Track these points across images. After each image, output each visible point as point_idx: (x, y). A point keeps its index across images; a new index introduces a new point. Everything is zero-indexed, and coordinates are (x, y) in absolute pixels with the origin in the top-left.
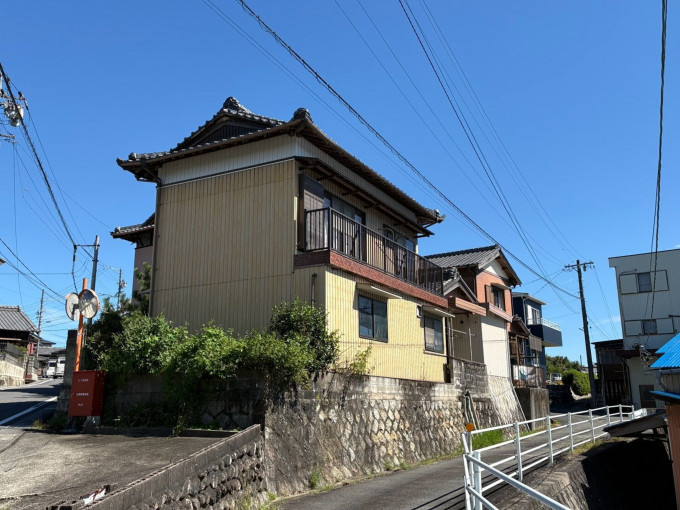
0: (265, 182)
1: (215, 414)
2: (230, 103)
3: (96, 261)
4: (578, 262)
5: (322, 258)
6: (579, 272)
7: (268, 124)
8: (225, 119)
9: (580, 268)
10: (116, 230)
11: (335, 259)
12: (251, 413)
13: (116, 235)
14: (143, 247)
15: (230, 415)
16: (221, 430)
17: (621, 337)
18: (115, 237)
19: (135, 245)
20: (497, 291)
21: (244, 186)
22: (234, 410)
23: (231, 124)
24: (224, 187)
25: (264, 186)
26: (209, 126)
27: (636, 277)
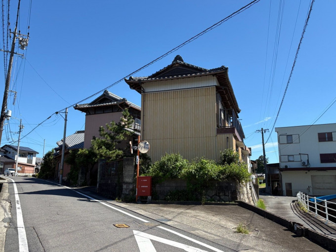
0: (200, 95)
1: (211, 196)
2: (178, 58)
3: (66, 120)
4: (262, 129)
5: (231, 131)
6: (262, 133)
8: (177, 65)
9: (263, 131)
10: (77, 106)
12: (230, 195)
13: (76, 108)
14: (90, 114)
15: (219, 196)
16: (223, 202)
17: (279, 162)
18: (76, 109)
19: (85, 113)
21: (189, 96)
22: (221, 194)
23: (180, 67)
24: (179, 95)
25: (200, 97)
27: (287, 137)
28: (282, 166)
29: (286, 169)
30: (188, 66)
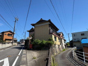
2: (41, 19)
5: (52, 33)
7: (46, 21)
11: (53, 33)
14: (30, 32)
18: (27, 31)
20: (62, 36)
26: (39, 21)
27: (74, 35)
28: (73, 41)
29: (74, 42)
30: (43, 20)
